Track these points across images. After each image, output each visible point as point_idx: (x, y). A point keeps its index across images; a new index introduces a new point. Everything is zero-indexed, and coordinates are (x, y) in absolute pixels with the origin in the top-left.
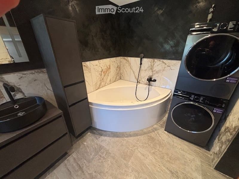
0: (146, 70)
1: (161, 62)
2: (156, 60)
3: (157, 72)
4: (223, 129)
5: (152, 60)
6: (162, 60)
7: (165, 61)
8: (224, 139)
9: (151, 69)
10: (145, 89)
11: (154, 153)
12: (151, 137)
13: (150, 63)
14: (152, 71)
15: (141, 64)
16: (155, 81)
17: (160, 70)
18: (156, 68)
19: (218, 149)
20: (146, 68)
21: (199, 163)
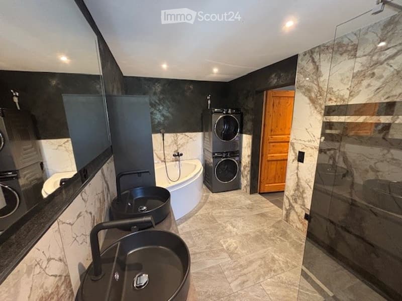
0: (170, 146)
1: (183, 136)
2: (178, 134)
3: (182, 146)
4: (242, 169)
5: (175, 134)
6: (184, 134)
7: (187, 134)
8: (246, 173)
9: (176, 143)
10: (175, 166)
11: (223, 207)
12: (210, 202)
13: (172, 138)
14: (177, 146)
15: (163, 140)
16: (181, 155)
17: (184, 143)
18: (180, 142)
19: (245, 181)
20: (169, 143)
21: (244, 197)
